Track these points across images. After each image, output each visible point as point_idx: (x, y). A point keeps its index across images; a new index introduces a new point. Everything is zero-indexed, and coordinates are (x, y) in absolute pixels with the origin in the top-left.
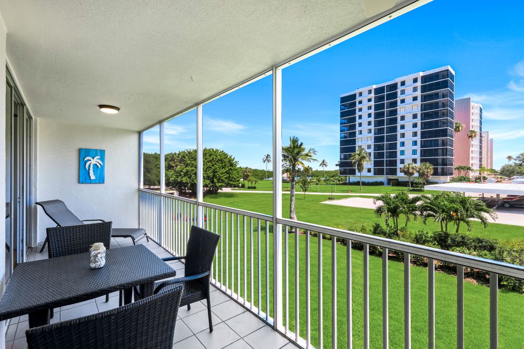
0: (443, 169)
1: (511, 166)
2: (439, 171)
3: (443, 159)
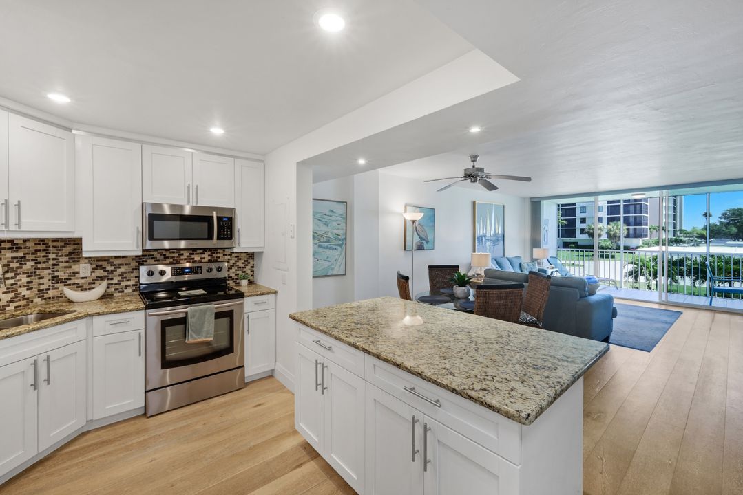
0: (635, 229)
1: (716, 226)
2: (631, 232)
3: (635, 218)
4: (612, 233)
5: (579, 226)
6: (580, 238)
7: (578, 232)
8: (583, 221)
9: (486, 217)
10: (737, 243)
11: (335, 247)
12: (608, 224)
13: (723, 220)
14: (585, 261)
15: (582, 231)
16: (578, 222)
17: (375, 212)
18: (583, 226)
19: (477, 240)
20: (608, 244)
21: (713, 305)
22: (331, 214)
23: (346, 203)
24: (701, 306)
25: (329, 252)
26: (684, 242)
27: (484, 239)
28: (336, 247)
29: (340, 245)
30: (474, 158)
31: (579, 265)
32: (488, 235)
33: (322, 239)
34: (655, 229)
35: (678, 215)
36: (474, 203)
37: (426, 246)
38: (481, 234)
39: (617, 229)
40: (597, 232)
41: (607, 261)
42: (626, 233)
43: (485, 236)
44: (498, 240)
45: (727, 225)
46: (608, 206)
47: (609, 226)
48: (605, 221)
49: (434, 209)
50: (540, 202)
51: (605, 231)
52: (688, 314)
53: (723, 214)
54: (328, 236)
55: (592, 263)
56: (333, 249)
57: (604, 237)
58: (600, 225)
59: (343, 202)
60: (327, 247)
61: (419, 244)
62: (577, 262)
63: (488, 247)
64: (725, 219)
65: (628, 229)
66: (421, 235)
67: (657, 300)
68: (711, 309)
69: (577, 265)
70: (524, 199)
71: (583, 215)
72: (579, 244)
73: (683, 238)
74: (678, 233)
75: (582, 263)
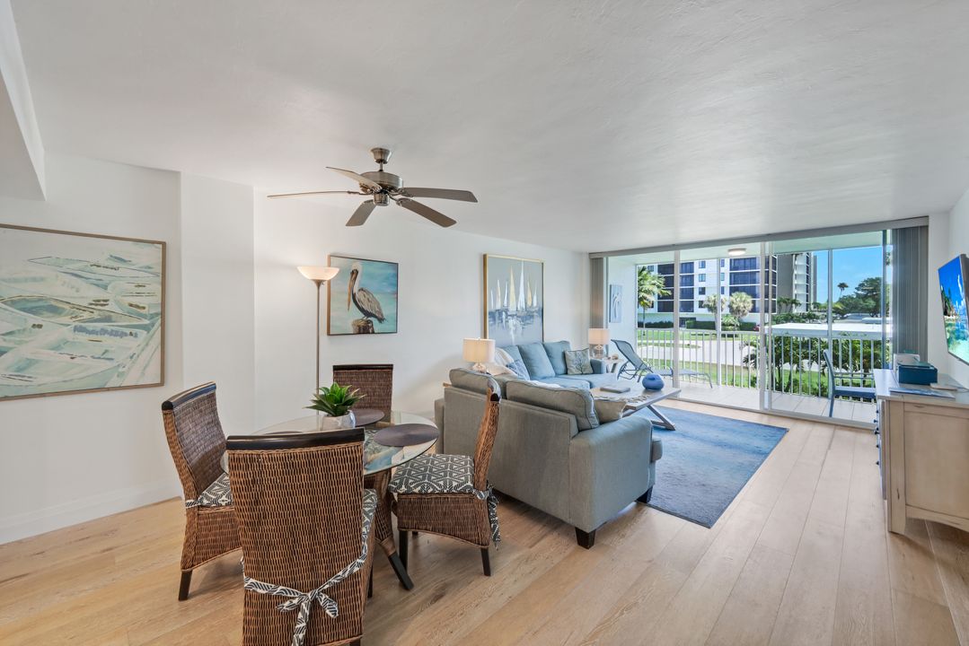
4: (734, 306)
5: (697, 298)
6: (700, 313)
7: (696, 305)
8: (702, 291)
9: (508, 280)
10: (875, 319)
11: (128, 331)
12: (730, 295)
13: (860, 292)
14: (705, 342)
15: (701, 304)
16: (696, 292)
17: (241, 265)
18: (702, 298)
19: (491, 317)
20: (731, 320)
21: (834, 416)
22: (116, 265)
23: (164, 244)
24: (817, 417)
25: (108, 341)
26: (818, 318)
27: (504, 316)
28: (134, 331)
29: (146, 328)
30: (381, 155)
31: (696, 347)
32: (512, 309)
33: (86, 315)
34: (784, 302)
35: (812, 286)
36: (485, 256)
37: (377, 326)
38: (499, 306)
39: (741, 301)
40: (719, 306)
41: (730, 342)
42: (750, 306)
43: (506, 311)
44: (532, 317)
45: (865, 297)
46: (731, 274)
47: (732, 298)
48: (727, 291)
49: (395, 265)
50: (601, 259)
51: (728, 303)
52: (797, 431)
53: (860, 285)
54: (106, 308)
55: (714, 343)
56: (123, 335)
57: (727, 311)
58: (722, 297)
59: (153, 242)
60: (104, 332)
61: (362, 324)
62: (693, 343)
63: (513, 328)
64: (863, 290)
65: (754, 302)
66: (365, 308)
67: (757, 408)
68: (830, 422)
69: (693, 347)
70: (581, 254)
71: (702, 285)
72: (697, 320)
73: (817, 314)
74: (812, 306)
75: (700, 343)
